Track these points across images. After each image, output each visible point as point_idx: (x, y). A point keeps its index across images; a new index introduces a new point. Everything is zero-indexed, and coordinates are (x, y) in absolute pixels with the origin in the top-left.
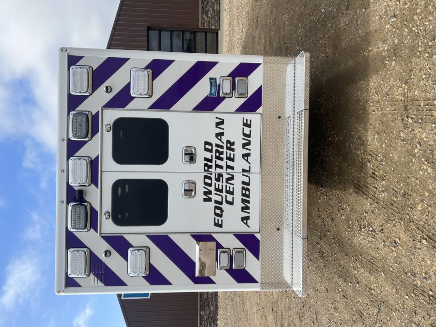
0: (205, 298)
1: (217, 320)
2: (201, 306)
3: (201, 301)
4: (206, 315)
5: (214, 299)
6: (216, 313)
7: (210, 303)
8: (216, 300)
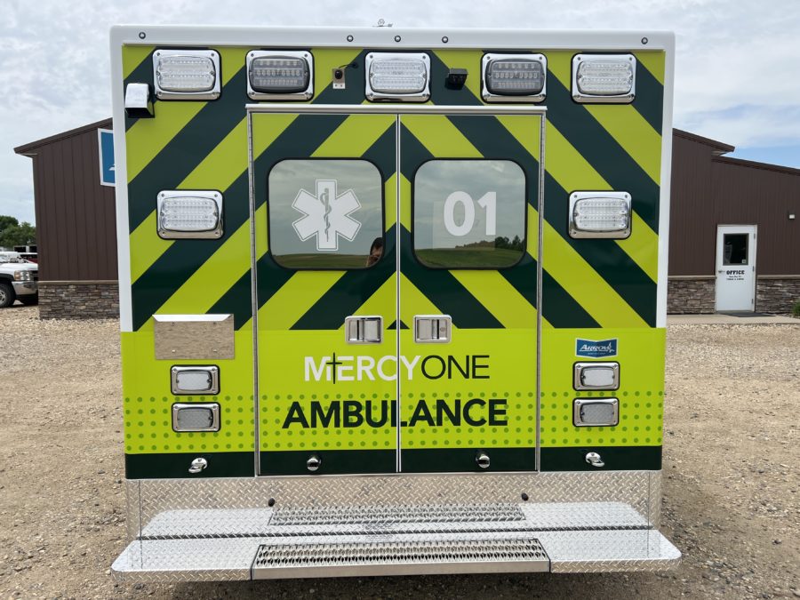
0: (103, 294)
1: (58, 319)
2: (86, 286)
3: (97, 285)
4: (66, 296)
5: (101, 310)
6: (72, 316)
7: (92, 304)
8: (99, 316)
